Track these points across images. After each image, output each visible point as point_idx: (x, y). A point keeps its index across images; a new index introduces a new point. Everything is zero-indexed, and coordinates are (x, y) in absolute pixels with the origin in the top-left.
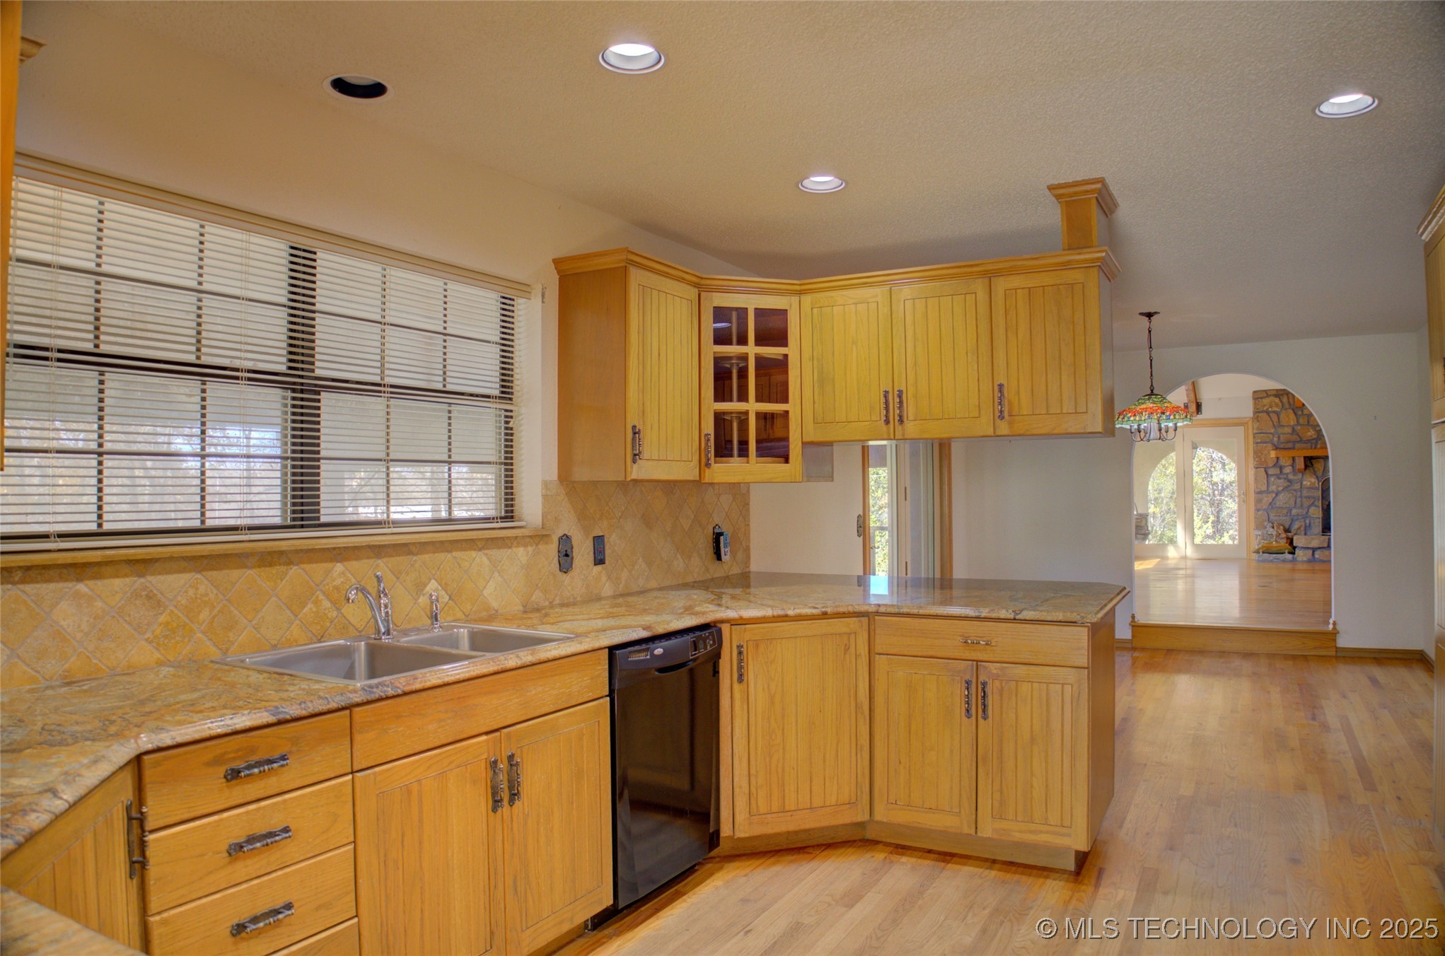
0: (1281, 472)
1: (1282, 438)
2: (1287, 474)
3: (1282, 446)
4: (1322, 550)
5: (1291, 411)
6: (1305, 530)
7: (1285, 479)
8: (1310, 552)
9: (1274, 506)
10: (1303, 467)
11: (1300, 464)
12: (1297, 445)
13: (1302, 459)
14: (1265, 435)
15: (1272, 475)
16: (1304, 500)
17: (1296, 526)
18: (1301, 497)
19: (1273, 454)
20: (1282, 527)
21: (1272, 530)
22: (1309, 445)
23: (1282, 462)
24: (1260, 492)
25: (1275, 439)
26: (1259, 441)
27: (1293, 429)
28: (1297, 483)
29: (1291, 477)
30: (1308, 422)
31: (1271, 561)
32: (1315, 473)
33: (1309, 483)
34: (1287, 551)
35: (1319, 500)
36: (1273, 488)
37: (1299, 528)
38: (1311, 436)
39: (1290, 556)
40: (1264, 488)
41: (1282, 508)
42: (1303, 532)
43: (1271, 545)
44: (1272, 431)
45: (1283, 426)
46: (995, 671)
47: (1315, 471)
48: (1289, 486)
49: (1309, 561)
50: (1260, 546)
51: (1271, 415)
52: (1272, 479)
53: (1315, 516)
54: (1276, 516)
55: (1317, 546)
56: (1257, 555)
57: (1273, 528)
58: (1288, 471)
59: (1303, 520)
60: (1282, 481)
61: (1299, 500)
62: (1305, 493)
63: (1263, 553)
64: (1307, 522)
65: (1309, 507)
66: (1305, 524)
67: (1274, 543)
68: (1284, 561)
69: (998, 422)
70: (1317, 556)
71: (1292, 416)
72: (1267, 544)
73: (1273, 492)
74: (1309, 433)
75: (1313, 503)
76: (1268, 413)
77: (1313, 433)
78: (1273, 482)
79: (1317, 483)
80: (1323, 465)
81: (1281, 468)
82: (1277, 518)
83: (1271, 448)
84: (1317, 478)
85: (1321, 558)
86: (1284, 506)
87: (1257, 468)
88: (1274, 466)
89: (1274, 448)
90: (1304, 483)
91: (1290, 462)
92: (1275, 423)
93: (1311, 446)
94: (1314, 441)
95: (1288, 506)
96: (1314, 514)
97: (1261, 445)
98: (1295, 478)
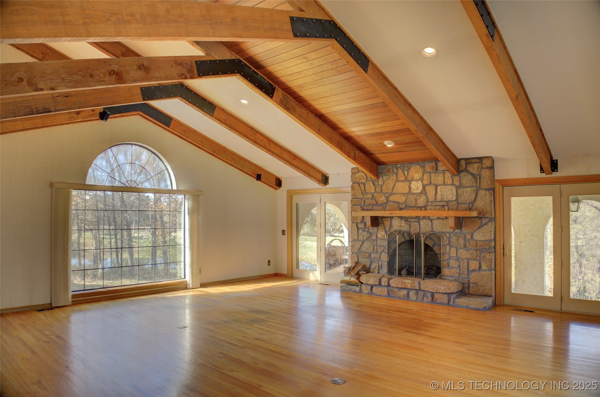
0: (365, 227)
1: (366, 202)
4: (376, 286)
5: (371, 182)
6: (379, 269)
7: (368, 232)
8: (369, 287)
9: (361, 251)
10: (370, 223)
12: (375, 207)
14: (357, 200)
15: (360, 228)
16: (378, 247)
18: (376, 245)
22: (381, 208)
23: (366, 219)
24: (354, 240)
25: (363, 203)
26: (354, 204)
27: (373, 195)
28: (374, 235)
30: (381, 190)
31: (347, 291)
33: (381, 235)
36: (361, 238)
37: (375, 268)
38: (383, 201)
39: (360, 289)
41: (366, 252)
42: (377, 271)
44: (361, 197)
45: (368, 193)
47: (385, 227)
48: (370, 237)
49: (369, 294)
51: (360, 185)
52: (360, 231)
53: (384, 260)
54: (362, 258)
55: (373, 283)
59: (377, 262)
60: (366, 233)
61: (375, 247)
62: (379, 243)
63: (345, 284)
64: (380, 264)
65: (381, 253)
66: (379, 265)
68: (355, 292)
70: (374, 291)
71: (372, 186)
73: (361, 240)
74: (382, 199)
75: (384, 250)
76: (359, 184)
77: (384, 198)
78: (361, 233)
79: (386, 235)
80: (390, 223)
81: (365, 223)
84: (386, 232)
85: (376, 293)
87: (352, 223)
88: (361, 222)
89: (362, 209)
90: (378, 235)
92: (363, 191)
93: (383, 208)
94: (384, 205)
95: (369, 251)
96: (383, 258)
97: (355, 206)
98: (373, 231)
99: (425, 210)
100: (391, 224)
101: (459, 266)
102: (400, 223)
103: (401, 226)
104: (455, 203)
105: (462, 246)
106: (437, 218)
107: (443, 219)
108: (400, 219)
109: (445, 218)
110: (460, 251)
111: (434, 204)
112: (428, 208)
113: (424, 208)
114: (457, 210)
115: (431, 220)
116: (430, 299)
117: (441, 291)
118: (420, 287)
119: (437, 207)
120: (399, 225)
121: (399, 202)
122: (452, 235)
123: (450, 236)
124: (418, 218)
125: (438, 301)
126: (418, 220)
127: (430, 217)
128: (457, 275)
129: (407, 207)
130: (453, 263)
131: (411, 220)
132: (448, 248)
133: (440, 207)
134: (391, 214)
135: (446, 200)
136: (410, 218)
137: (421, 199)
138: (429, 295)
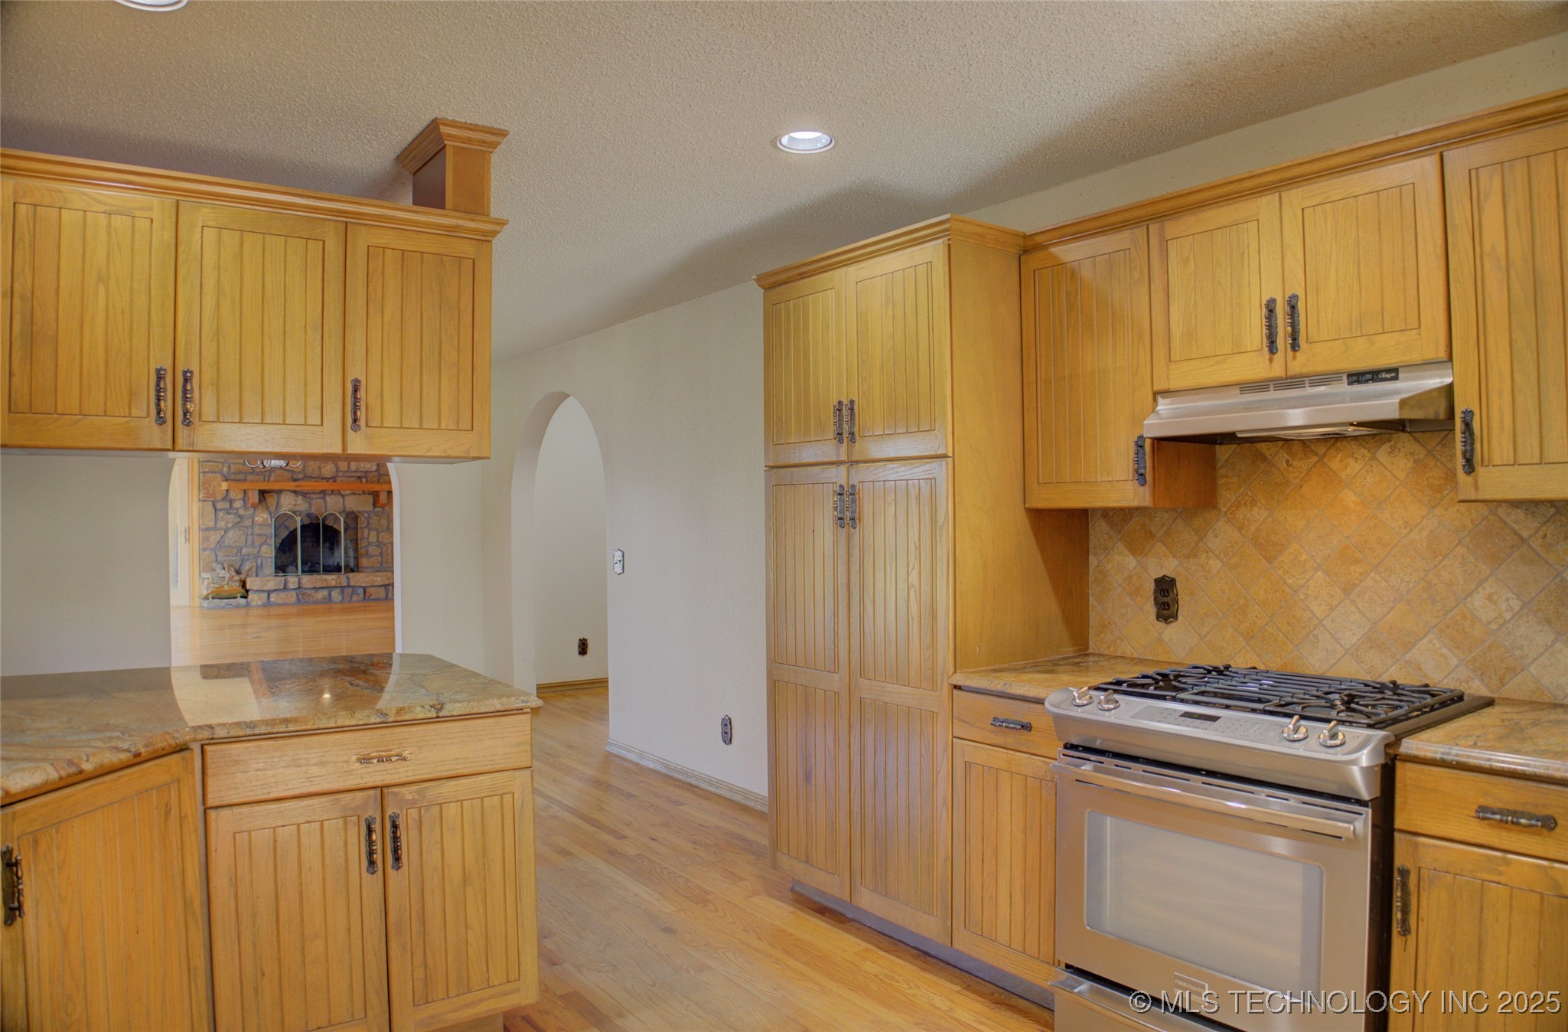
0: (231, 506)
1: (232, 469)
2: (237, 509)
3: (232, 477)
4: (278, 592)
6: (257, 571)
7: (235, 514)
8: (266, 595)
9: (223, 545)
10: (257, 501)
11: (254, 497)
12: (249, 477)
13: (257, 493)
14: (214, 464)
15: (221, 510)
16: (256, 538)
17: (247, 566)
18: (252, 534)
19: (225, 486)
20: (232, 569)
21: (223, 572)
22: (262, 477)
23: (232, 495)
24: (207, 529)
25: (225, 469)
26: (207, 470)
28: (248, 519)
29: (241, 512)
31: (223, 608)
32: (267, 508)
33: (261, 519)
34: (239, 595)
35: (271, 538)
36: (222, 524)
37: (250, 569)
39: (243, 601)
40: (211, 524)
41: (232, 547)
42: (254, 574)
43: (222, 589)
46: (410, 797)
47: (267, 506)
48: (239, 522)
49: (264, 606)
50: (210, 591)
52: (221, 514)
53: (267, 555)
54: (225, 556)
55: (273, 588)
56: (207, 601)
57: (224, 568)
58: (239, 506)
59: (254, 560)
60: (232, 516)
61: (250, 537)
62: (257, 530)
63: (213, 598)
64: (259, 562)
65: (261, 545)
66: (257, 565)
67: (226, 587)
68: (238, 607)
69: (350, 433)
70: (272, 599)
72: (217, 588)
73: (221, 529)
75: (265, 541)
78: (222, 517)
79: (269, 519)
80: (277, 500)
81: (231, 502)
82: (226, 558)
83: (220, 479)
84: (270, 513)
85: (277, 601)
86: (234, 544)
87: (204, 501)
88: (224, 499)
89: (224, 478)
90: (256, 519)
91: (241, 495)
93: (264, 479)
94: (267, 473)
95: (238, 544)
96: (265, 553)
97: (210, 474)
98: (246, 513)
99: (334, 482)
100: (278, 503)
101: (381, 554)
102: (295, 500)
103: (295, 505)
104: (376, 474)
105: (385, 528)
106: (351, 494)
107: (360, 494)
108: (294, 494)
109: (361, 493)
110: (382, 534)
111: (346, 474)
112: (339, 479)
113: (332, 480)
114: (379, 482)
115: (343, 496)
116: (362, 596)
117: (377, 584)
118: (348, 583)
119: (351, 479)
120: (293, 503)
121: (293, 471)
122: (371, 515)
123: (369, 517)
124: (323, 492)
125: (372, 597)
126: (322, 495)
127: (341, 491)
128: (379, 565)
129: (306, 478)
130: (372, 550)
131: (312, 496)
132: (366, 531)
133: (354, 479)
134: (298, 486)
135: (363, 470)
136: (309, 494)
137: (327, 467)
138: (361, 591)
